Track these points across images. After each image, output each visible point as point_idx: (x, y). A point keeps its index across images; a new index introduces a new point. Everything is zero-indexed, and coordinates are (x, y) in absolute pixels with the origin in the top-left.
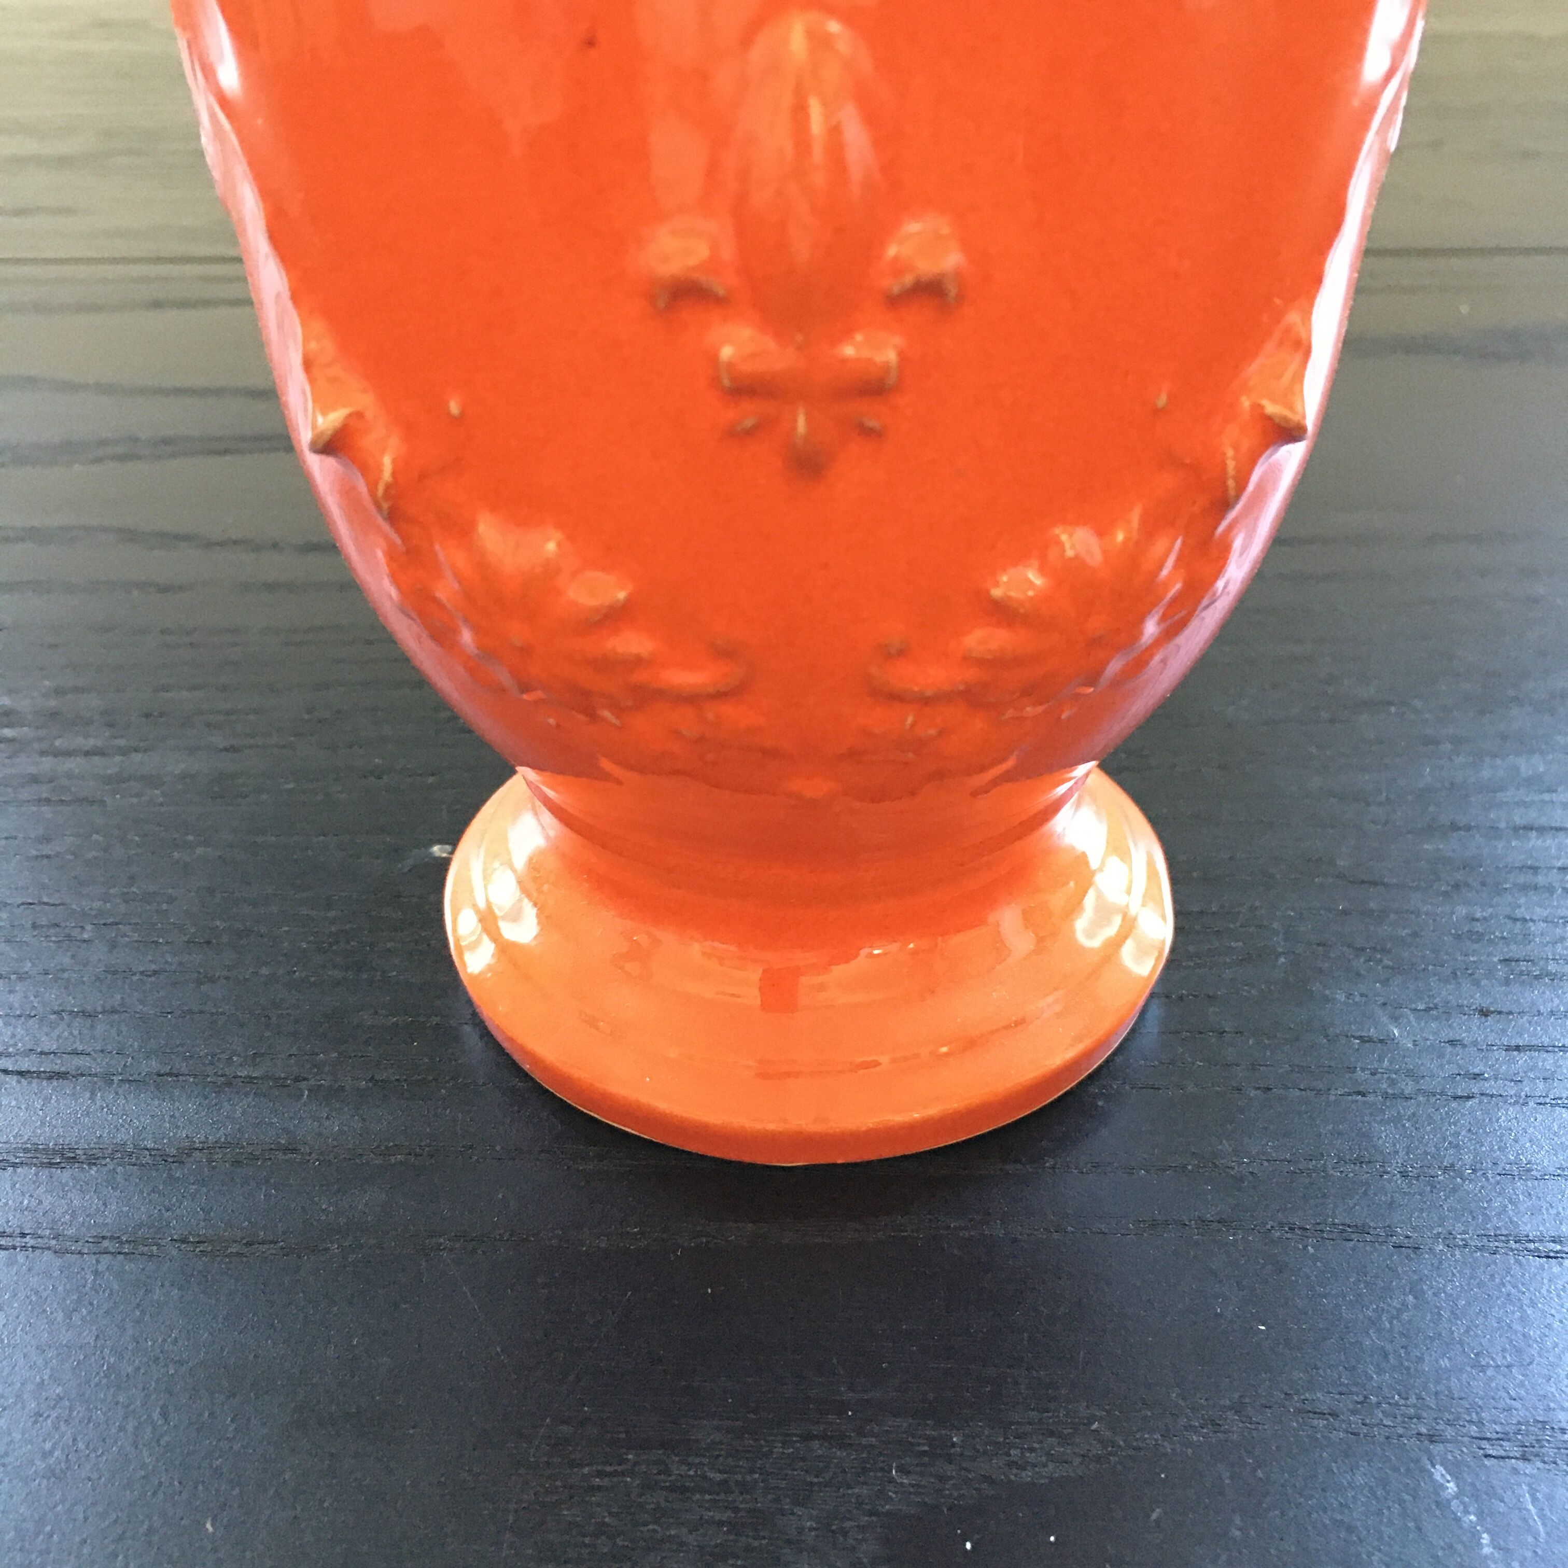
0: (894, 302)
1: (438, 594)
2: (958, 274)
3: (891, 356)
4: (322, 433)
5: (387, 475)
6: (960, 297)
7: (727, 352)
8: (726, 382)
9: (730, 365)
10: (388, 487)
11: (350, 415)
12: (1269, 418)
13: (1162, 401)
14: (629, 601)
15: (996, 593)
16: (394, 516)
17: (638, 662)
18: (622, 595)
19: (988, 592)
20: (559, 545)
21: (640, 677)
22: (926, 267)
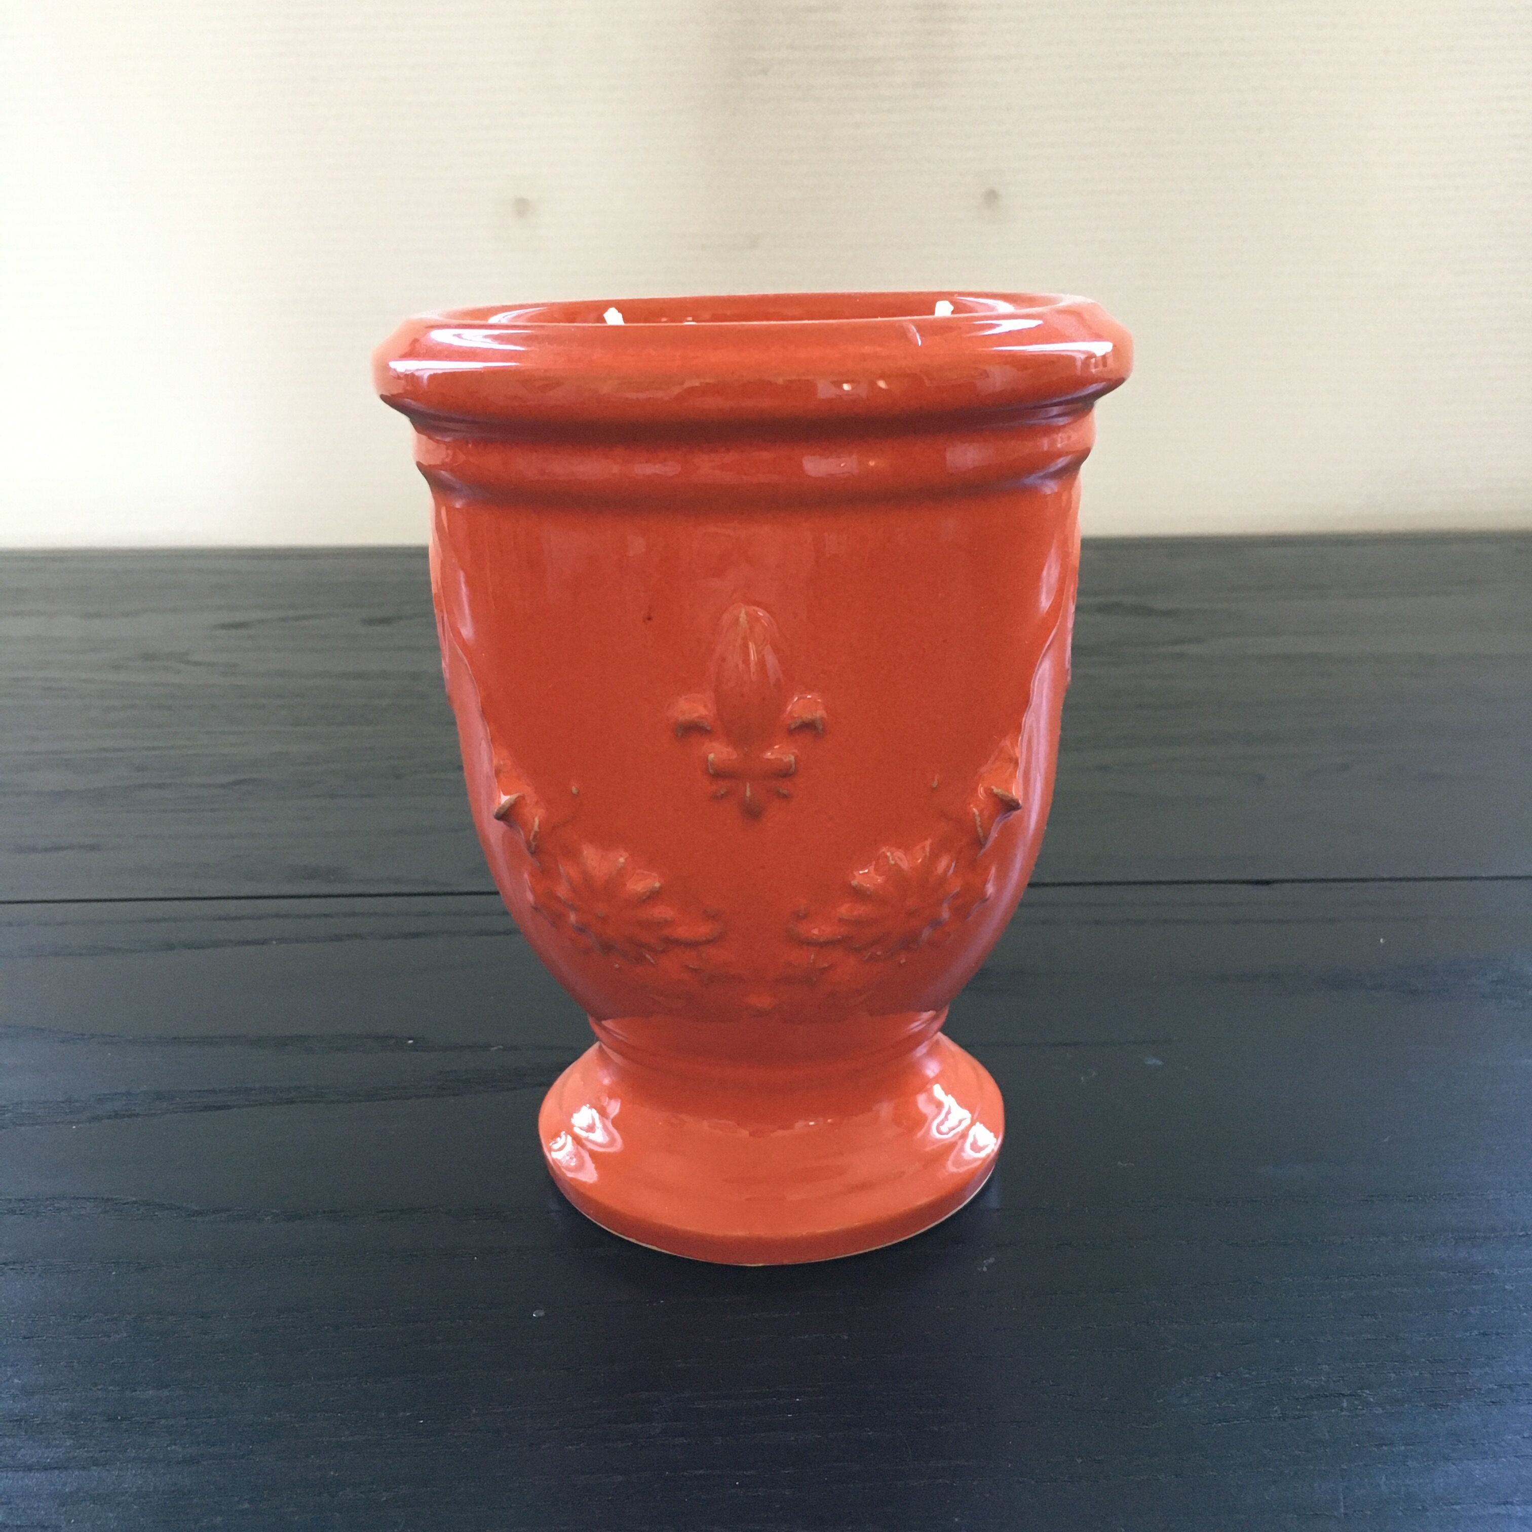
0: (791, 732)
1: (560, 895)
2: (822, 718)
3: (792, 758)
4: (503, 806)
5: (536, 828)
6: (824, 730)
7: (711, 756)
8: (711, 771)
9: (712, 764)
10: (536, 833)
11: (518, 797)
12: (996, 795)
13: (935, 784)
14: (660, 888)
15: (854, 883)
16: (536, 852)
17: (667, 923)
18: (657, 885)
19: (850, 882)
20: (626, 859)
21: (667, 932)
22: (807, 716)
